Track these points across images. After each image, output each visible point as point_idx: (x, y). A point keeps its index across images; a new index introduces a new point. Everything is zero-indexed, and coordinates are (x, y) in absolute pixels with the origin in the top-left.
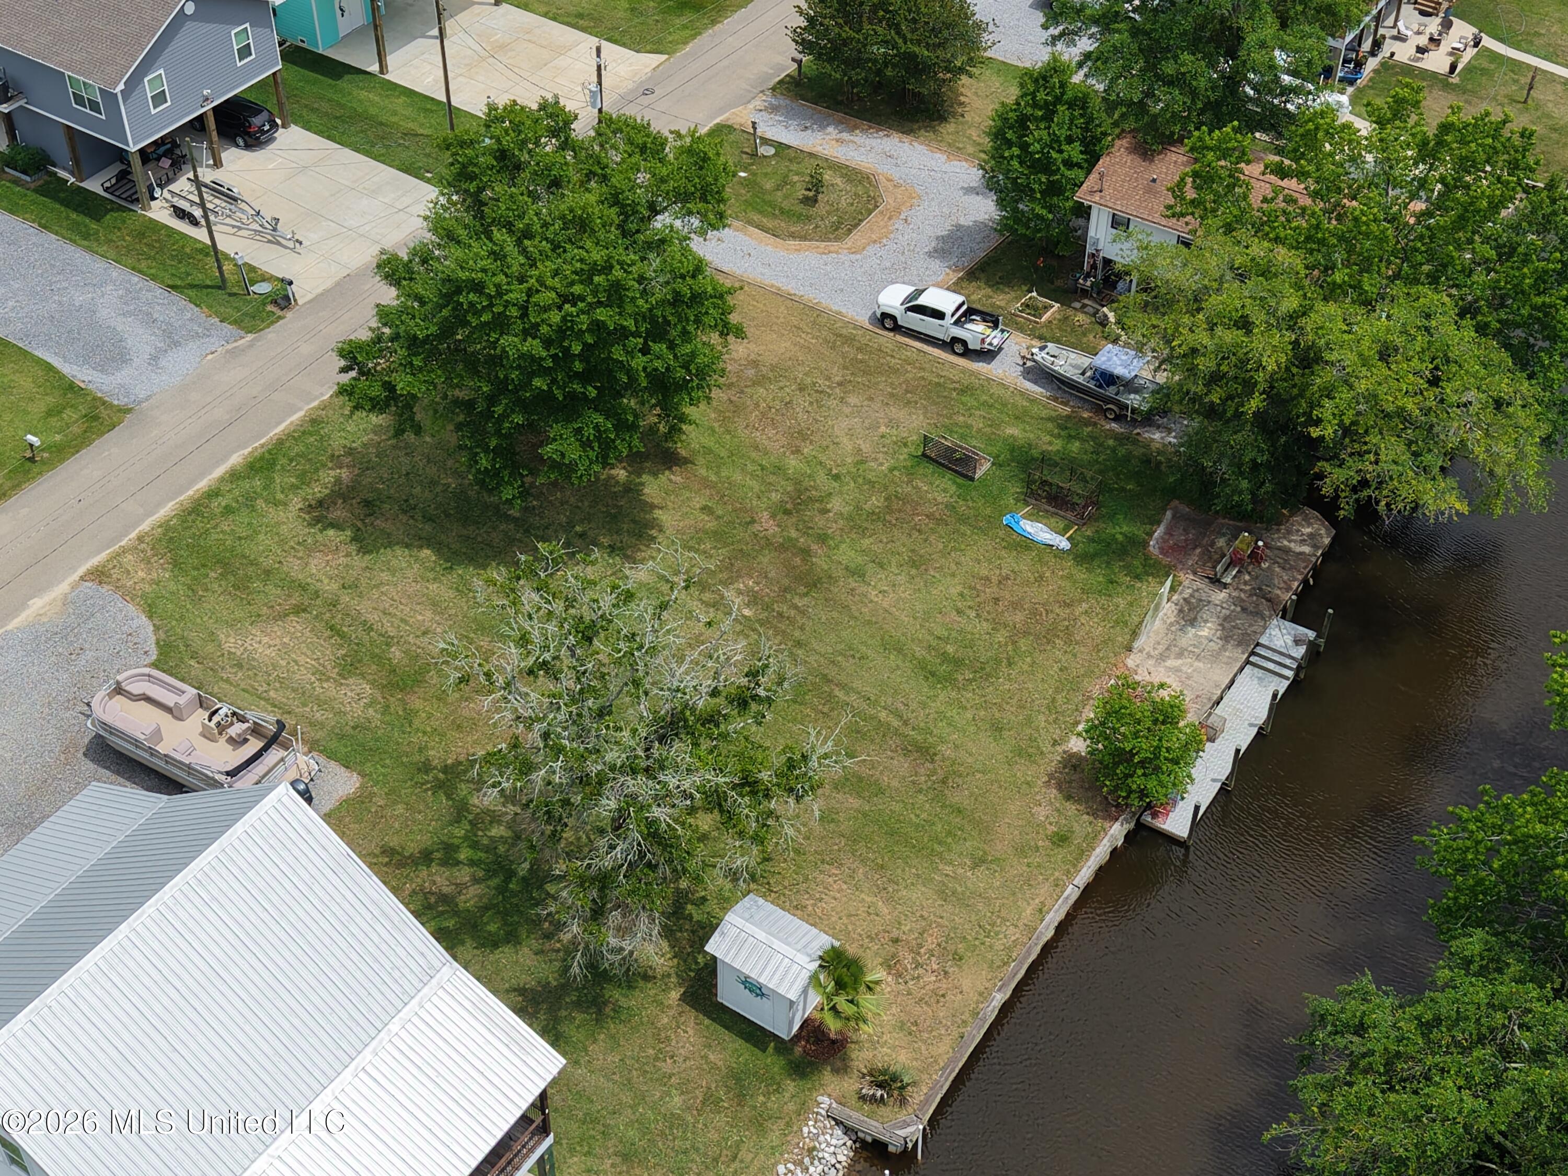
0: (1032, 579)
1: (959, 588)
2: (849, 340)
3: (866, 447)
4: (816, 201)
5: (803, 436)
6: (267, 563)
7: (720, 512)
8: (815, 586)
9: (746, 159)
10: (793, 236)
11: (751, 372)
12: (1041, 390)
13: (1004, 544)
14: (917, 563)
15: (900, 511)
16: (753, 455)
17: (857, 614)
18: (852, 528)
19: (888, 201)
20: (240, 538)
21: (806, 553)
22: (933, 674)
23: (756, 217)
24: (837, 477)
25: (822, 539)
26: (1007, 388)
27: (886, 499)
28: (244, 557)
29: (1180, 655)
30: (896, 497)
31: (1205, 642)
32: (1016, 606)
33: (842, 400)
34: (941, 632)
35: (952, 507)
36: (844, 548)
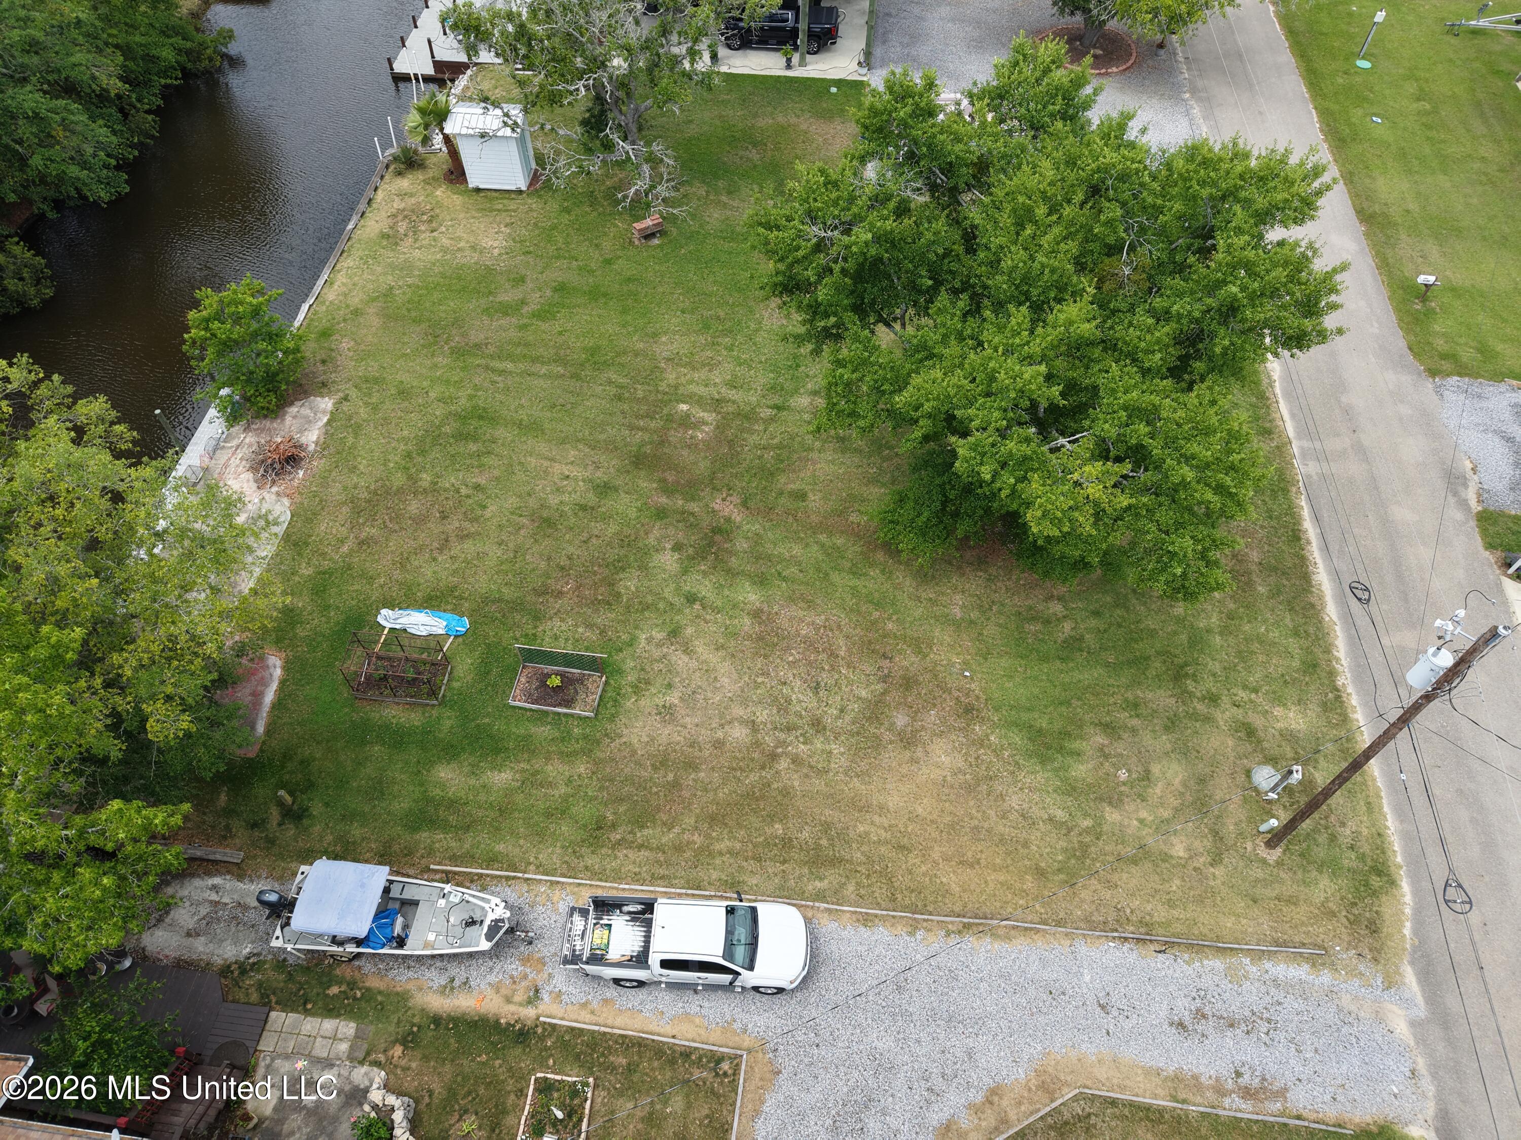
1: (488, 513)
3: (681, 660)
21: (667, 489)
25: (661, 514)
27: (618, 595)
32: (420, 521)
33: (753, 726)
34: (487, 460)
35: (537, 617)
36: (633, 513)
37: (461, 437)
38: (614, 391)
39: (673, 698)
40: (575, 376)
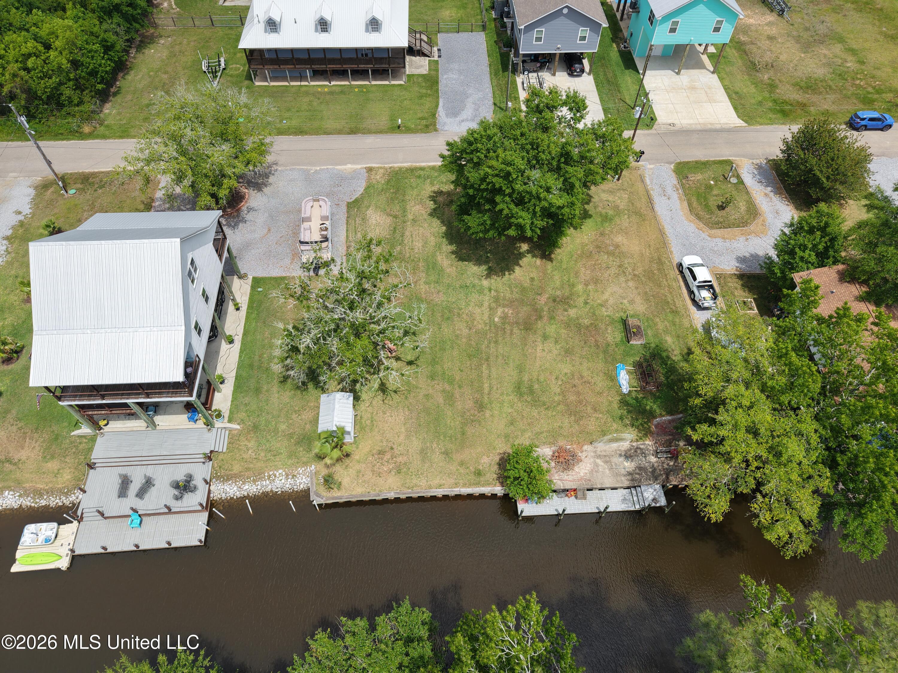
1: (569, 371)
3: (611, 302)
21: (540, 317)
22: (519, 388)
25: (552, 318)
27: (591, 324)
29: (606, 462)
32: (578, 394)
33: (627, 281)
34: (542, 379)
35: (608, 345)
36: (554, 326)
37: (531, 391)
38: (492, 345)
39: (625, 301)
40: (487, 360)
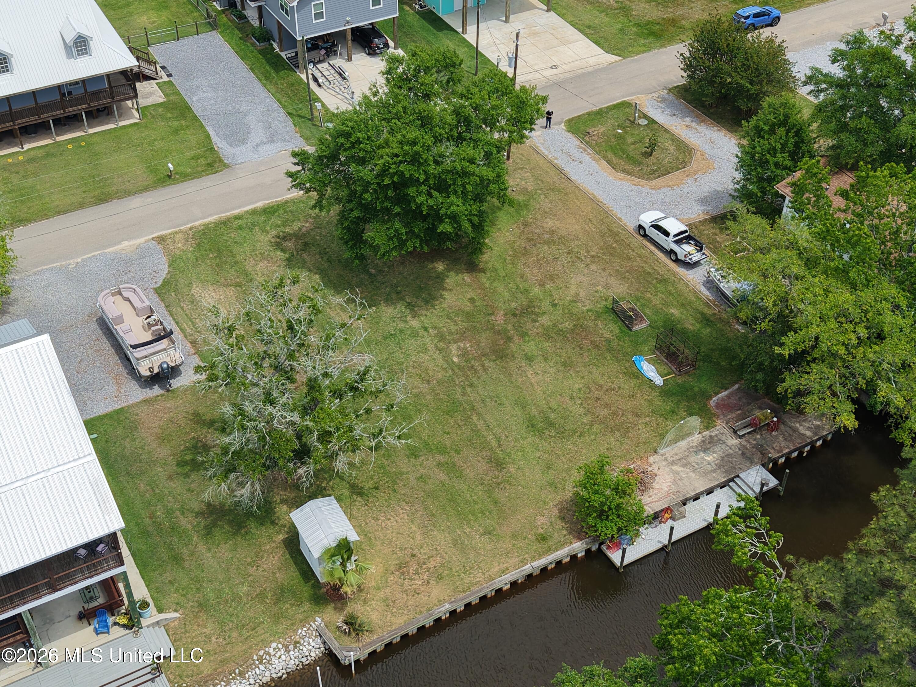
0: (626, 395)
2: (614, 234)
3: (583, 294)
4: (651, 155)
5: (552, 278)
6: (239, 258)
7: (477, 304)
8: (502, 358)
9: (628, 123)
10: (624, 171)
11: (547, 236)
12: (709, 294)
13: (625, 371)
14: (567, 365)
15: (578, 334)
16: (518, 280)
17: (514, 380)
18: (544, 334)
19: (693, 166)
20: (236, 242)
23: (610, 155)
24: (555, 305)
26: (687, 286)
28: (231, 252)
29: (684, 466)
30: (581, 326)
31: (705, 463)
32: (607, 406)
34: (554, 405)
38: (469, 390)
40: (473, 409)
